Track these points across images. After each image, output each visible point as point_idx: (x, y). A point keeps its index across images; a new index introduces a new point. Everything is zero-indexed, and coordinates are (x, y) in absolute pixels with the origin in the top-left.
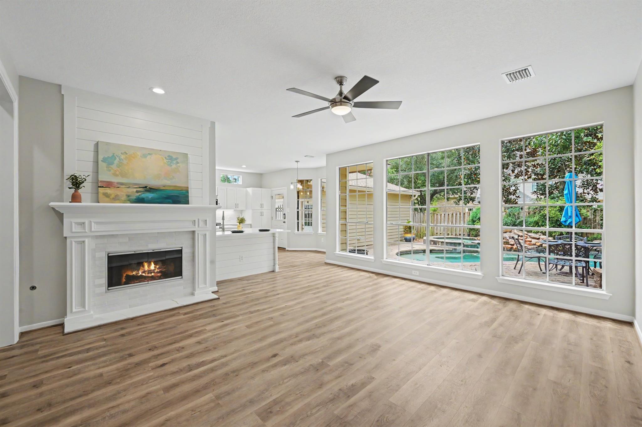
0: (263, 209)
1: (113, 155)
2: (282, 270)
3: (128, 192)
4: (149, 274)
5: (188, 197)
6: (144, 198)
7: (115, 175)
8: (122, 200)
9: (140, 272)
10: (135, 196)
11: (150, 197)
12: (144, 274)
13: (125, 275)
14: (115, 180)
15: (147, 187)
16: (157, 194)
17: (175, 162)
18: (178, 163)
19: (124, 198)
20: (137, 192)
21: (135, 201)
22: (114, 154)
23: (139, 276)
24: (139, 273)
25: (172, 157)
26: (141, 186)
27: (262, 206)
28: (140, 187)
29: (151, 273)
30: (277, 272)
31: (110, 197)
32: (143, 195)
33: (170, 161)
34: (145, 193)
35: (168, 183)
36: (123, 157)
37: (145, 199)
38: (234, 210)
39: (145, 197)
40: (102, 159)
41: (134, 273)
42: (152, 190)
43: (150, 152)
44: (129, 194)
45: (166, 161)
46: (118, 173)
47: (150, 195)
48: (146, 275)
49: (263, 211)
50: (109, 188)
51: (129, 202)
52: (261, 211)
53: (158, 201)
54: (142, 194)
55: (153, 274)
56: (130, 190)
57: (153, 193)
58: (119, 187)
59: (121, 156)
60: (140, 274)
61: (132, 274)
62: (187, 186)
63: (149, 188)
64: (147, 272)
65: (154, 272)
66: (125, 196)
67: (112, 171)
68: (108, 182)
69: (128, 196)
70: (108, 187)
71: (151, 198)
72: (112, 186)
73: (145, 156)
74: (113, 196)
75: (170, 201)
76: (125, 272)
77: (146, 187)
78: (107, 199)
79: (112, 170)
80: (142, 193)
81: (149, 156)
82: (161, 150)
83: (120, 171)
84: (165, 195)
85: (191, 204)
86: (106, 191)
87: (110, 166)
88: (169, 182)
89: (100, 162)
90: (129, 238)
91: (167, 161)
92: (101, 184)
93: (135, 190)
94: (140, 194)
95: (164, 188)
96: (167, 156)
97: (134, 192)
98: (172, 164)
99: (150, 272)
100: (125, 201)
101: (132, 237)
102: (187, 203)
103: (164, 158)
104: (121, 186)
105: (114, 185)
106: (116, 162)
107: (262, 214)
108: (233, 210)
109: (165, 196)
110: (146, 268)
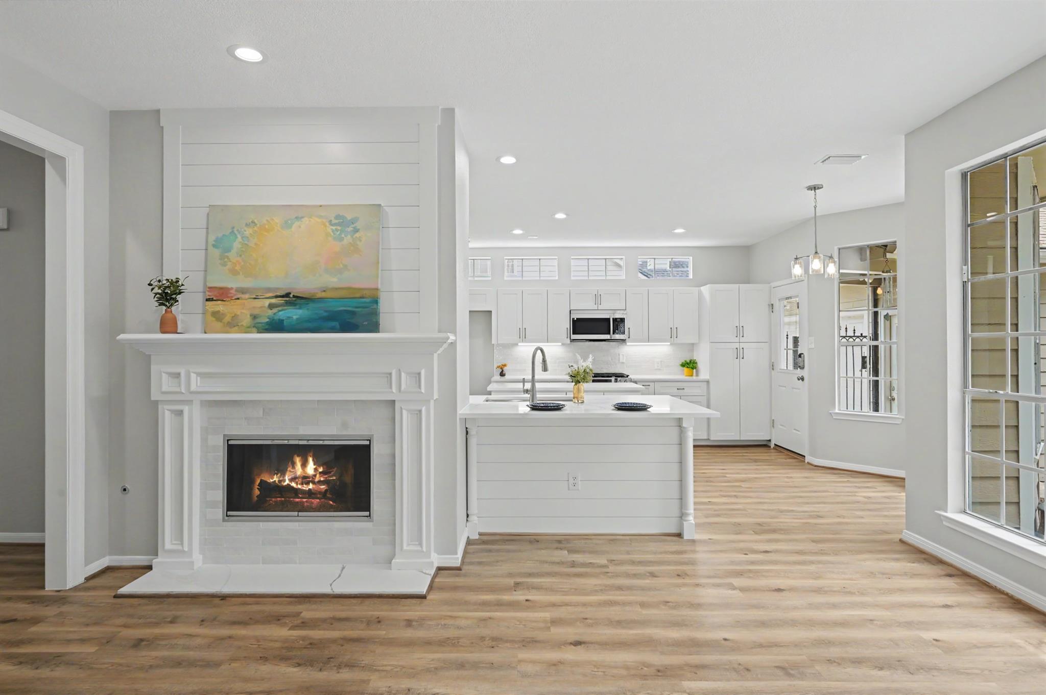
0: (742, 340)
1: (230, 231)
2: (705, 537)
3: (254, 308)
4: (305, 486)
5: (375, 313)
6: (283, 320)
7: (234, 272)
8: (242, 325)
9: (287, 478)
10: (267, 316)
11: (295, 317)
12: (293, 484)
13: (258, 481)
14: (232, 283)
15: (290, 294)
16: (308, 309)
17: (350, 229)
18: (356, 230)
19: (247, 321)
20: (271, 306)
21: (267, 327)
22: (233, 228)
23: (286, 485)
24: (285, 481)
25: (343, 217)
26: (278, 294)
27: (739, 331)
28: (277, 297)
29: (308, 483)
30: (689, 541)
31: (223, 321)
32: (281, 313)
33: (339, 228)
34: (286, 309)
35: (333, 281)
36: (248, 232)
37: (285, 322)
38: (671, 344)
39: (284, 318)
40: (214, 243)
41: (276, 479)
42: (299, 301)
43: (297, 213)
44: (256, 312)
45: (332, 229)
46: (238, 268)
47: (294, 314)
48: (299, 486)
49: (742, 345)
50: (223, 300)
51: (254, 330)
52: (737, 345)
53: (309, 325)
54: (280, 311)
55: (311, 486)
56: (258, 303)
57: (300, 308)
58: (238, 299)
59: (245, 231)
60: (287, 482)
61: (271, 481)
62: (373, 286)
63: (294, 296)
64: (300, 480)
65: (314, 483)
66: (249, 316)
67: (229, 265)
68: (221, 288)
69: (254, 317)
70: (219, 300)
71: (297, 319)
72: (228, 297)
73: (287, 225)
74: (228, 319)
75: (336, 324)
76: (259, 475)
77: (287, 295)
78: (219, 325)
79: (229, 263)
80: (280, 308)
81: (297, 223)
82: (321, 206)
83: (242, 263)
84: (326, 311)
85: (383, 332)
86: (217, 309)
87: (226, 254)
88: (335, 280)
89: (210, 248)
90: (264, 409)
91: (334, 228)
92: (210, 294)
93: (267, 302)
94: (275, 310)
95: (323, 295)
96: (333, 219)
97: (265, 307)
98: (343, 236)
99: (306, 479)
100: (249, 327)
101: (269, 408)
102: (374, 327)
103: (328, 224)
104: (243, 296)
105: (231, 293)
106: (237, 245)
107: (739, 354)
108: (669, 344)
109: (325, 314)
110: (299, 470)
